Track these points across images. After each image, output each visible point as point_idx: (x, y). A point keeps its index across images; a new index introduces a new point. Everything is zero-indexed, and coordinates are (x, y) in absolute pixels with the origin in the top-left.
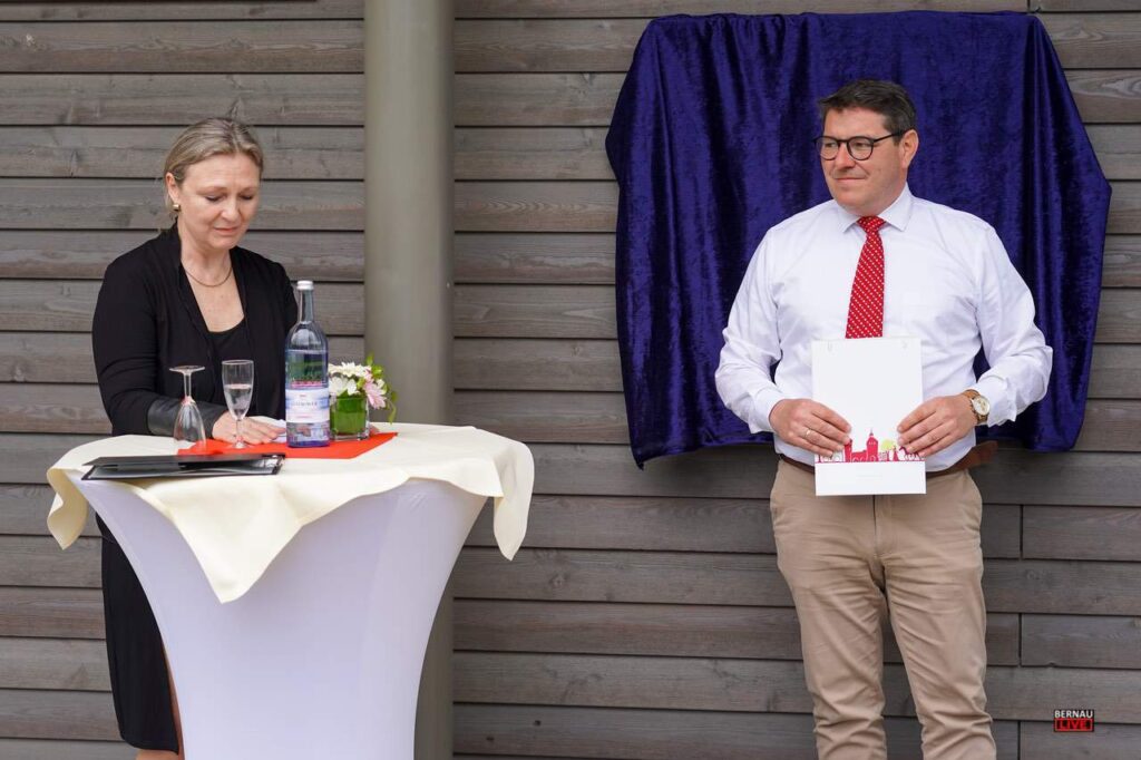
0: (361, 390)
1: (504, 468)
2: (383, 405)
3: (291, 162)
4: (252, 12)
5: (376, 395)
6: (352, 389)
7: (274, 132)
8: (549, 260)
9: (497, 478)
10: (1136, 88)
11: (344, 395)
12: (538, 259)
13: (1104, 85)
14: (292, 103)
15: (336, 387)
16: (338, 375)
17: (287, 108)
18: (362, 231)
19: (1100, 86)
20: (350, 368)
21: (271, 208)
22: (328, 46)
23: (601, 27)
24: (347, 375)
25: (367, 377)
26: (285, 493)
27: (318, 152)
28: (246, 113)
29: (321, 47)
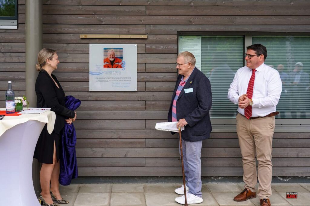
0: (21, 102)
1: (49, 117)
2: (26, 105)
3: (13, 59)
4: (5, 31)
5: (25, 103)
6: (20, 102)
7: (9, 53)
8: (61, 77)
9: (48, 120)
10: (164, 47)
11: (18, 103)
12: (59, 77)
13: (159, 47)
14: (13, 48)
15: (16, 102)
16: (17, 99)
17: (12, 49)
18: (25, 72)
19: (158, 47)
20: (20, 98)
21: (8, 67)
22: (20, 38)
23: (70, 35)
24: (18, 99)
25: (23, 100)
26: (3, 124)
27: (18, 57)
28: (4, 50)
29: (18, 38)
